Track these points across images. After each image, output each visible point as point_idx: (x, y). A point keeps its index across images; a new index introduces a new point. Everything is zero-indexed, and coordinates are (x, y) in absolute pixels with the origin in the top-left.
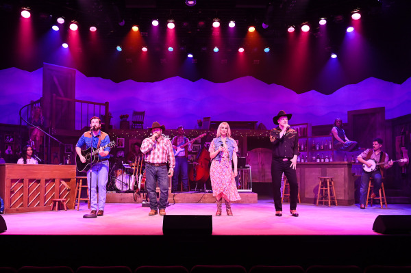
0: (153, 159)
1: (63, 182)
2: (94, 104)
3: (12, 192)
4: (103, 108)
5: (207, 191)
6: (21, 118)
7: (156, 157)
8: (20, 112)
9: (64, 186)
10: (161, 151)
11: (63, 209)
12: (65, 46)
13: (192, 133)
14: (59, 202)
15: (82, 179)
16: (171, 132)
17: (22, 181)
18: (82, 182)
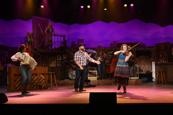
1: (41, 75)
2: (58, 36)
3: (15, 81)
4: (62, 38)
8: (21, 41)
9: (42, 77)
11: (42, 89)
12: (42, 6)
13: (108, 49)
14: (40, 85)
15: (52, 74)
16: (97, 49)
17: (20, 75)
18: (52, 75)
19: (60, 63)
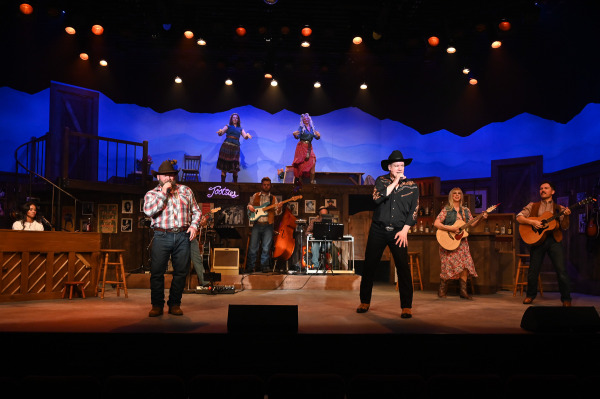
0: (168, 221)
1: (80, 257)
2: (127, 143)
3: (4, 272)
4: (140, 150)
5: (291, 272)
6: (17, 162)
7: (172, 218)
9: (81, 263)
10: (179, 207)
11: (80, 296)
14: (75, 286)
15: (110, 253)
17: (19, 254)
18: (109, 257)
19: (130, 222)
